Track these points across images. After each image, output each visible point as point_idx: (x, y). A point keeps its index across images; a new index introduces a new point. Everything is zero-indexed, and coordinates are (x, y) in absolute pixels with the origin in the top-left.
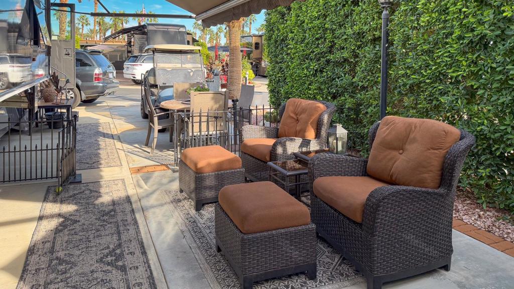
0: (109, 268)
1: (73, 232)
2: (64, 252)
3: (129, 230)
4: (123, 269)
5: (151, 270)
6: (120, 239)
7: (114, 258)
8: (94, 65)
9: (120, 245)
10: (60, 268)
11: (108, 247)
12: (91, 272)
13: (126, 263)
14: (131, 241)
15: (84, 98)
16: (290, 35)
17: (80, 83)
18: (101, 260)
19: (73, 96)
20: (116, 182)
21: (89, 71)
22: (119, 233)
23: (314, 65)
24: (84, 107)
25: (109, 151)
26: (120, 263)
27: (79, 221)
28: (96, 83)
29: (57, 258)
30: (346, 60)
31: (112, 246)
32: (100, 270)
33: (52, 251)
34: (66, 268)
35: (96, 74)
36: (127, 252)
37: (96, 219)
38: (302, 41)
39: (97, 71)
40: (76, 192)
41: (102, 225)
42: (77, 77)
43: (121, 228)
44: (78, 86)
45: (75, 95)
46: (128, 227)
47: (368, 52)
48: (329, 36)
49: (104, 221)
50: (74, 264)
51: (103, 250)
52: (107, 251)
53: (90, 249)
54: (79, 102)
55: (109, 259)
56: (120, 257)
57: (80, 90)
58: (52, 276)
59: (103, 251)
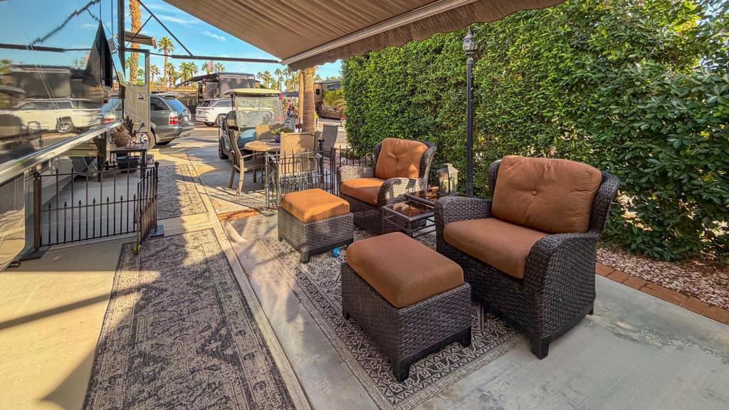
0: (215, 361)
1: (159, 307)
2: (150, 342)
3: (231, 297)
4: (234, 360)
5: (271, 357)
6: (222, 312)
7: (220, 343)
8: (169, 109)
9: (223, 322)
10: (147, 370)
11: (210, 327)
12: (192, 373)
13: (237, 350)
14: (237, 313)
15: (158, 139)
16: (370, 80)
17: (154, 126)
18: (202, 350)
19: (147, 139)
20: (205, 233)
21: (164, 114)
22: (220, 303)
23: (395, 107)
24: (158, 149)
25: (191, 196)
26: (229, 352)
27: (166, 290)
28: (171, 126)
29: (141, 354)
30: (429, 102)
31: (214, 325)
32: (203, 367)
33: (133, 342)
34: (154, 370)
35: (171, 118)
36: (235, 331)
37: (188, 284)
38: (383, 85)
39: (173, 115)
40: (158, 249)
41: (196, 294)
42: (152, 121)
43: (222, 295)
44: (152, 130)
45: (149, 138)
46: (230, 293)
47: (451, 96)
48: (410, 81)
49: (198, 286)
50: (166, 361)
51: (203, 331)
52: (208, 333)
53: (185, 332)
54: (154, 145)
55: (214, 345)
56: (227, 341)
57: (154, 134)
58: (135, 388)
59: (203, 334)
